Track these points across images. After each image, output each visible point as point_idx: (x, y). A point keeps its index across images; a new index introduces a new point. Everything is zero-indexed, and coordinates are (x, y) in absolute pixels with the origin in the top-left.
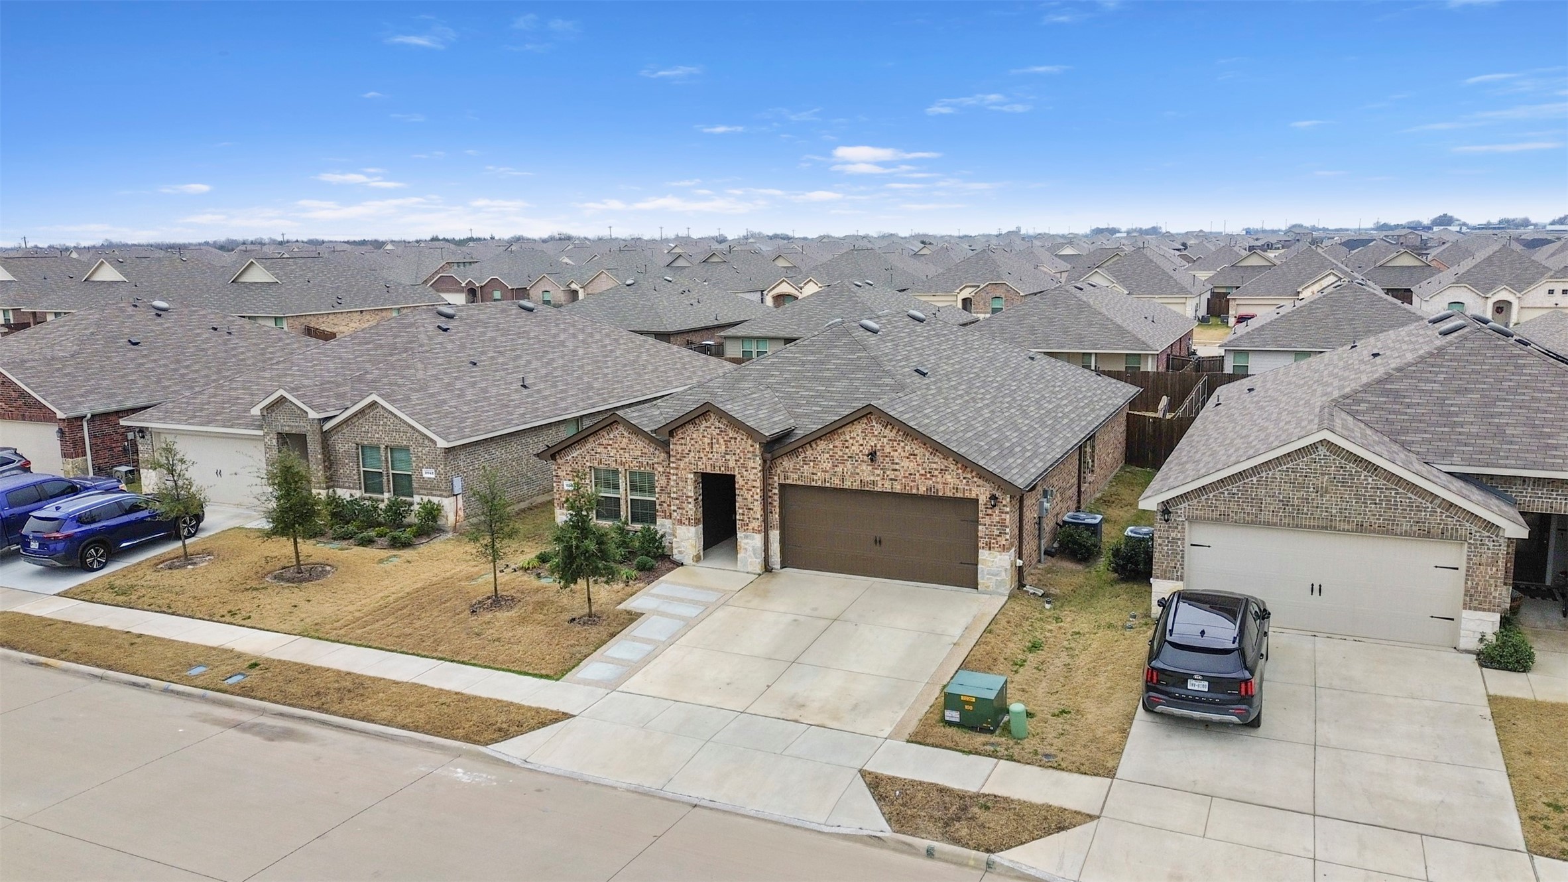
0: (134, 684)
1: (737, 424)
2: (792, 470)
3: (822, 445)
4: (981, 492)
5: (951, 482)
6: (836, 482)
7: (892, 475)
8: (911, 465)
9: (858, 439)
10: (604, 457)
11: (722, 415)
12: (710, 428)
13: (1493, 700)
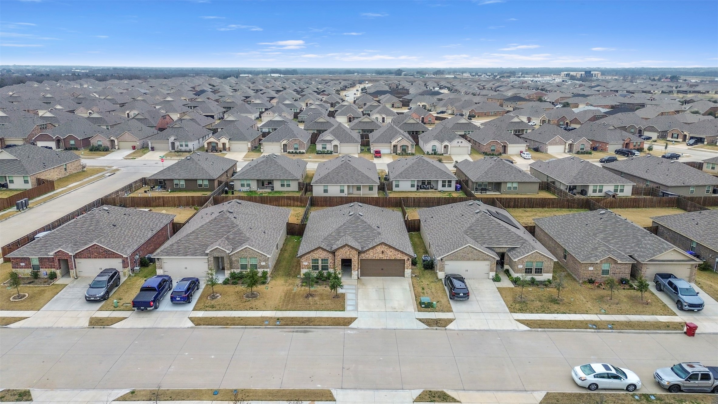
0: (256, 328)
1: (352, 248)
2: (364, 256)
3: (371, 250)
4: (406, 258)
5: (399, 256)
6: (374, 258)
7: (386, 256)
8: (391, 254)
9: (379, 249)
10: (315, 256)
11: (349, 246)
12: (347, 248)
13: (498, 288)
